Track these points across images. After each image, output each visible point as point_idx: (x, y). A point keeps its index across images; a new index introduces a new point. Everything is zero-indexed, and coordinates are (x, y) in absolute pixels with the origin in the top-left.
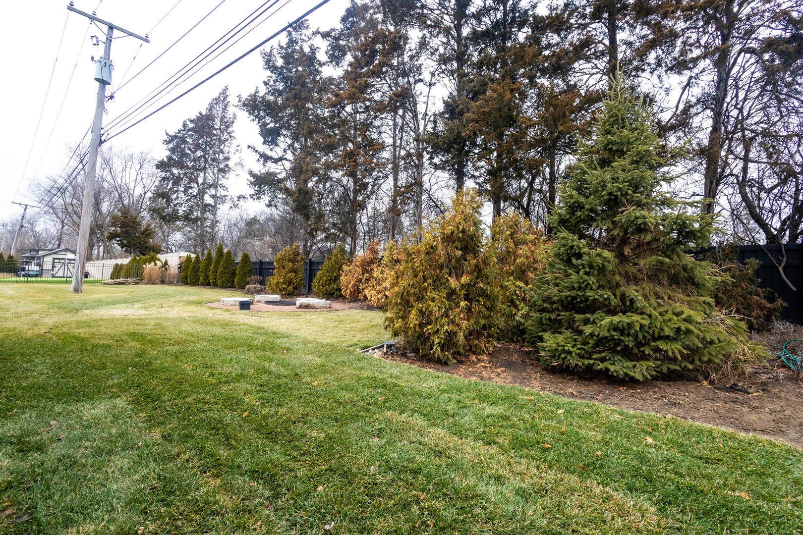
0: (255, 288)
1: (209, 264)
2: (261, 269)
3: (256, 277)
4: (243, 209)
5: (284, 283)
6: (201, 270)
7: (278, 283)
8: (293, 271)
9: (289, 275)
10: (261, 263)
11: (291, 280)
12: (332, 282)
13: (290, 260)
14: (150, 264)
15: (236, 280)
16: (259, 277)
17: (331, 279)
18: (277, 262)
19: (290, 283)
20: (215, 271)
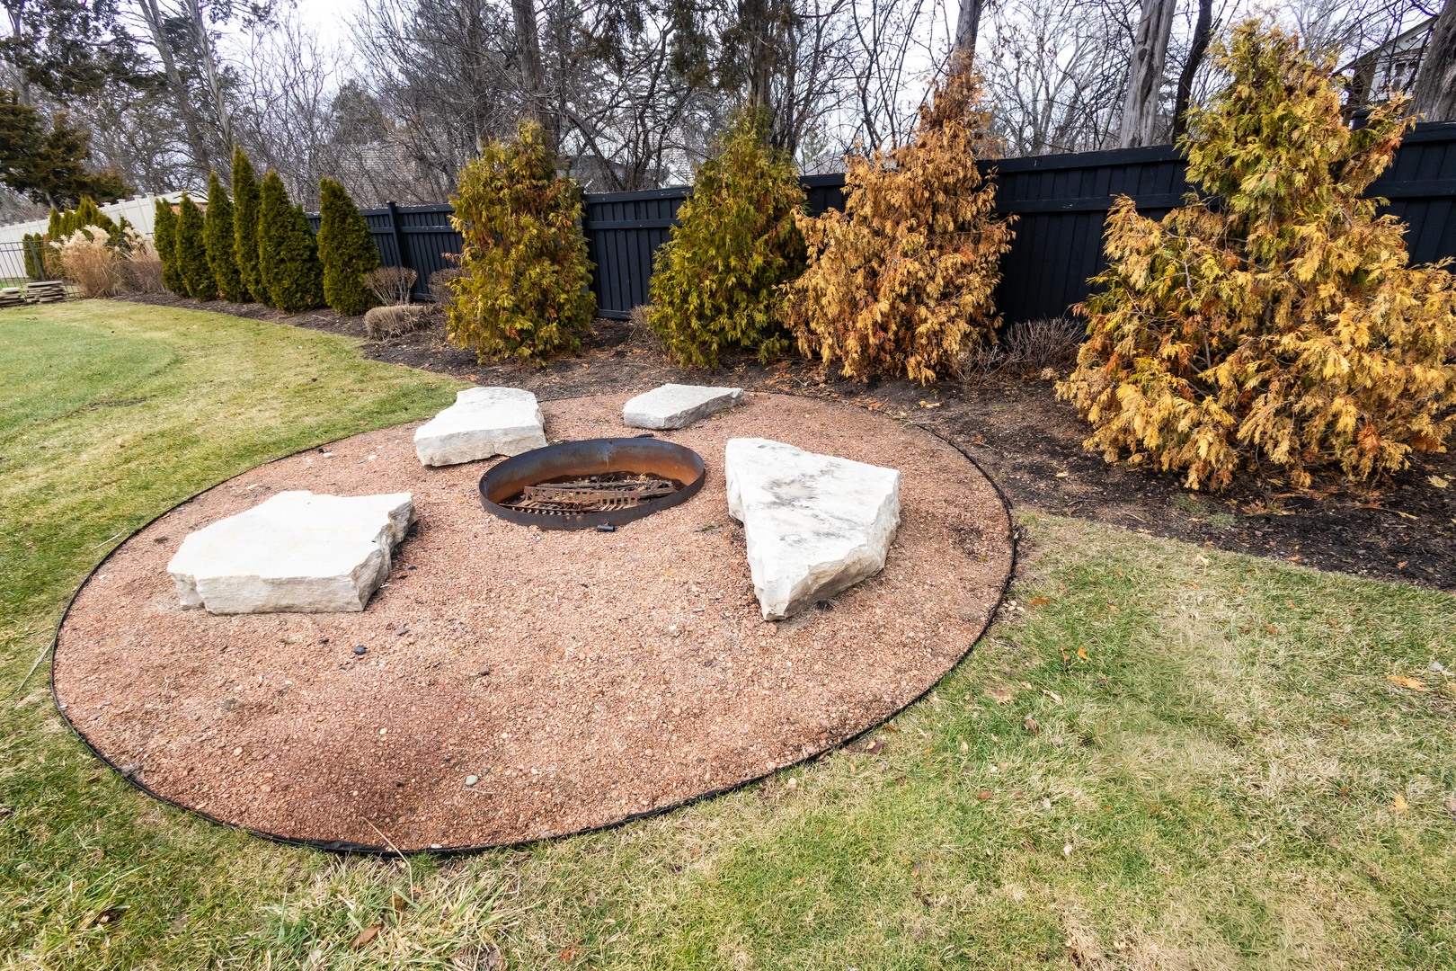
0: (400, 317)
1: (227, 231)
2: (403, 237)
3: (392, 271)
4: (293, 28)
5: (517, 310)
6: (209, 252)
7: (493, 311)
8: (547, 251)
9: (534, 272)
10: (397, 215)
11: (545, 292)
12: (741, 296)
13: (521, 204)
14: (69, 235)
15: (326, 283)
16: (404, 272)
17: (740, 284)
18: (467, 214)
19: (543, 304)
20: (251, 254)
